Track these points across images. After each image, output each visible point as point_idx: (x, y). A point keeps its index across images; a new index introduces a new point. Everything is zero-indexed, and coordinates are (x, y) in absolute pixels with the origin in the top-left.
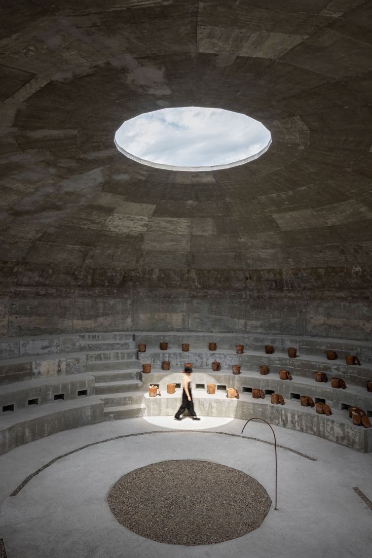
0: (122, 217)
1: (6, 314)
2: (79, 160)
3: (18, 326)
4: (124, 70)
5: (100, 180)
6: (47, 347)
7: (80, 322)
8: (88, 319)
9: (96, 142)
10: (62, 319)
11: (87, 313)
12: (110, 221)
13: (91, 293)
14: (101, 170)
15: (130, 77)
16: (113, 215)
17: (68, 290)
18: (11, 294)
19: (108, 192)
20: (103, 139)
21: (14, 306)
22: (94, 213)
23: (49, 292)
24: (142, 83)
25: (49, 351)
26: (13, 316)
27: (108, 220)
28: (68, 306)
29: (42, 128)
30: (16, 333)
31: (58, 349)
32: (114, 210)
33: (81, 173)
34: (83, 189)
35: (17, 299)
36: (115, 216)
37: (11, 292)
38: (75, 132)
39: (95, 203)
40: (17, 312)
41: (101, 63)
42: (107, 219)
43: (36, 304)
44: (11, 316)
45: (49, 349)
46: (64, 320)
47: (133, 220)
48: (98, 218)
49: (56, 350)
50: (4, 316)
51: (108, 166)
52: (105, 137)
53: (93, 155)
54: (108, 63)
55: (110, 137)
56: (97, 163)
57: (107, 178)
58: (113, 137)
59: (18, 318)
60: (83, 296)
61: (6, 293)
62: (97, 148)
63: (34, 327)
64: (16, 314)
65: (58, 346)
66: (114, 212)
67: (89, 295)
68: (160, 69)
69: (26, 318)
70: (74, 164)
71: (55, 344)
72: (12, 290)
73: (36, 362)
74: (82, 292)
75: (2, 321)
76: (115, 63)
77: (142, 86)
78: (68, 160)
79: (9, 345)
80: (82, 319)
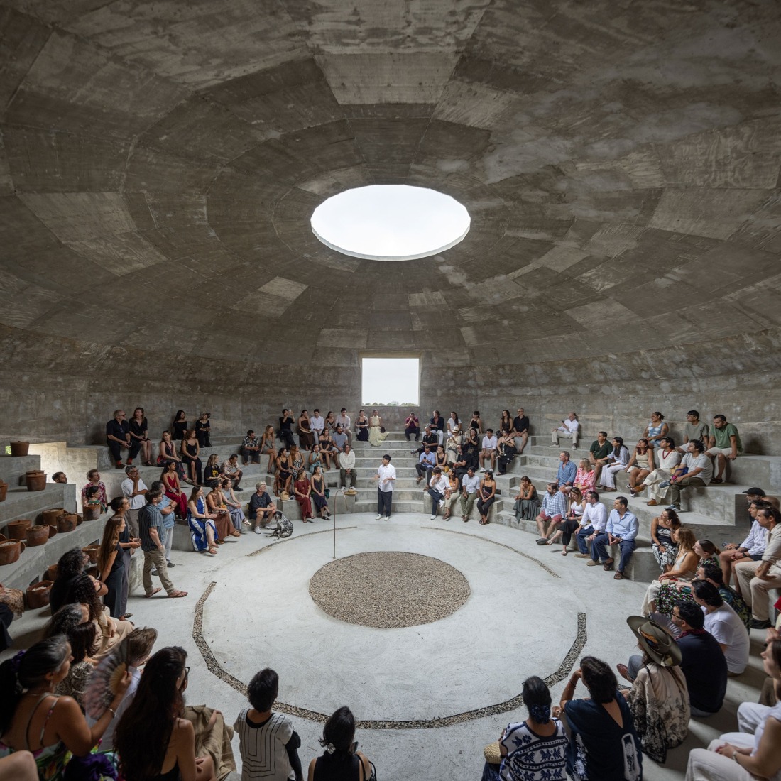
0: (423, 39)
2: (516, 198)
4: (468, 280)
5: (491, 161)
9: (489, 220)
12: (468, 12)
14: (487, 179)
15: (465, 277)
16: (458, 43)
19: (478, 129)
20: (482, 222)
22: (525, 59)
24: (458, 274)
27: (477, 15)
29: (534, 241)
32: (457, 68)
33: (521, 175)
34: (529, 141)
36: (449, 40)
38: (507, 233)
39: (515, 96)
41: (479, 284)
42: (481, 24)
47: (375, 32)
48: (519, 30)
51: (476, 185)
52: (480, 224)
53: (495, 203)
54: (476, 283)
55: (475, 224)
56: (491, 192)
57: (478, 165)
58: (472, 223)
62: (489, 212)
66: (455, 60)
68: (452, 283)
70: (526, 193)
76: (473, 284)
77: (457, 271)
78: (530, 200)
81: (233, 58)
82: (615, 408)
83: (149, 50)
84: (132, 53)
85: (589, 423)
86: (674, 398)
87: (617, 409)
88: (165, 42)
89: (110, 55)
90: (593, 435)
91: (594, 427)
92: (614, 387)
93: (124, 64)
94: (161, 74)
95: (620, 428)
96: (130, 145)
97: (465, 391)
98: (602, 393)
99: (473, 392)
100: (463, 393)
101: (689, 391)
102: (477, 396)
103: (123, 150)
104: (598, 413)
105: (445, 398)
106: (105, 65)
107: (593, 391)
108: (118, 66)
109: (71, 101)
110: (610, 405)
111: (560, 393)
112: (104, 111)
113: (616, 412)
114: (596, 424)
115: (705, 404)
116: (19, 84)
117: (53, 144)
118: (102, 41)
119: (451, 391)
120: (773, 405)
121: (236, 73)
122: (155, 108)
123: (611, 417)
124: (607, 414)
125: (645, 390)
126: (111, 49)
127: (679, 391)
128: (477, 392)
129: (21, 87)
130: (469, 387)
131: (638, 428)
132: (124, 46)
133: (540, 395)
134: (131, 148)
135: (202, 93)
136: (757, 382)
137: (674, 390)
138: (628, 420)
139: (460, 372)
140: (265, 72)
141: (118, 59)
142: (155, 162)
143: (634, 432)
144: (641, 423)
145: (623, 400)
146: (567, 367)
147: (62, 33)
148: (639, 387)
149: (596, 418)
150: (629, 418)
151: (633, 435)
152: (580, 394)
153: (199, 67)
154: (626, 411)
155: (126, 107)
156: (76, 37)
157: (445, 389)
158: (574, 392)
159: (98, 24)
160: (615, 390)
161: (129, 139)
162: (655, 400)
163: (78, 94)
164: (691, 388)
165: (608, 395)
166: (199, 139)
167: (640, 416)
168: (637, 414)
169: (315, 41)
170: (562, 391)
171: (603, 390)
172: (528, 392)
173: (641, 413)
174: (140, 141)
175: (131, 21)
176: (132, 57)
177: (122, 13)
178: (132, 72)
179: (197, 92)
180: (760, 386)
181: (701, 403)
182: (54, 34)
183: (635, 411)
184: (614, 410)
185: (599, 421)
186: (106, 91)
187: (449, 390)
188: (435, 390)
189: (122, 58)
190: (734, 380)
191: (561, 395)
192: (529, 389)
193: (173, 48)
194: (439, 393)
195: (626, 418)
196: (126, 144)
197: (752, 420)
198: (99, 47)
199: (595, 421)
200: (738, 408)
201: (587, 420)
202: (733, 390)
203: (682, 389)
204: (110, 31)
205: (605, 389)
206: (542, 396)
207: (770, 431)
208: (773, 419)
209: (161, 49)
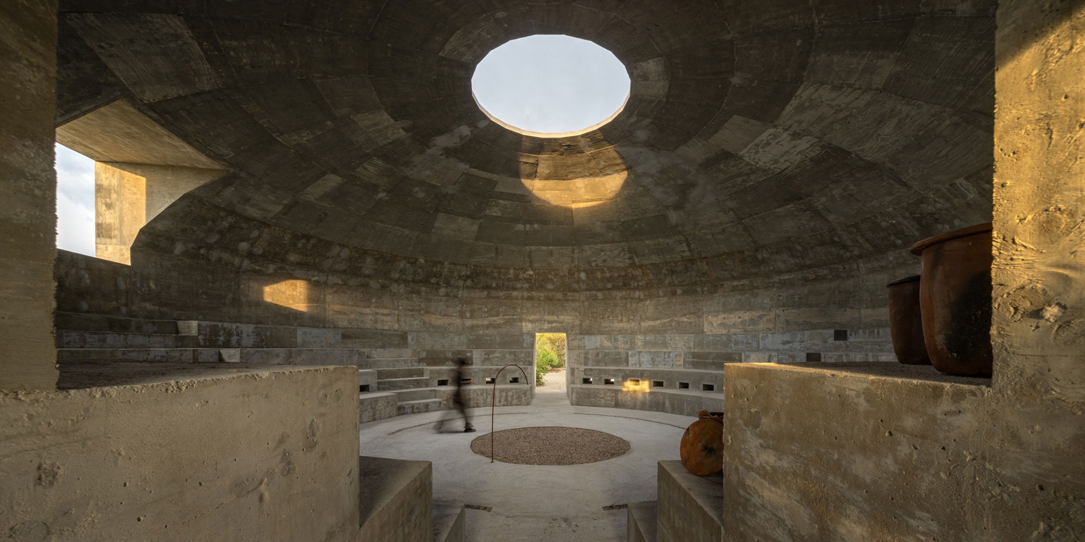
1: (773, 308)
3: (786, 320)
6: (788, 342)
7: (870, 311)
8: (881, 307)
10: (843, 309)
11: (881, 297)
13: (883, 263)
17: (847, 266)
18: (777, 285)
21: (781, 298)
23: (820, 274)
25: (791, 347)
26: (780, 309)
28: (852, 290)
30: (783, 328)
31: (802, 346)
35: (784, 289)
37: (776, 283)
40: (784, 304)
43: (806, 292)
44: (778, 309)
45: (791, 344)
46: (845, 311)
49: (800, 346)
50: (770, 310)
59: (785, 311)
60: (873, 271)
61: (770, 285)
63: (804, 321)
64: (783, 307)
65: (802, 342)
67: (882, 267)
69: (794, 311)
71: (798, 339)
72: (776, 280)
73: (745, 354)
74: (869, 266)
75: (768, 315)
79: (746, 337)
80: (874, 307)
81: (801, 109)
82: (400, 304)
83: (838, 96)
84: (844, 92)
85: (379, 317)
86: (446, 300)
87: (402, 306)
88: (834, 103)
89: (854, 86)
90: (382, 328)
91: (383, 321)
92: (402, 286)
93: (846, 84)
94: (826, 86)
95: (405, 322)
96: (819, 23)
97: (226, 256)
98: (390, 290)
99: (237, 261)
100: (220, 260)
101: (455, 297)
102: (240, 268)
103: (822, 17)
104: (386, 308)
105: (187, 261)
106: (855, 81)
107: (383, 287)
108: (849, 82)
109: (870, 53)
110: (396, 301)
111: (350, 284)
112: (848, 51)
113: (400, 307)
114: (384, 318)
115: (465, 306)
116: (900, 56)
117: (880, 7)
118: (859, 92)
119: (202, 251)
120: (504, 308)
121: (794, 102)
122: (818, 64)
123: (397, 312)
124: (394, 309)
125: (427, 292)
126: (855, 90)
127: (450, 296)
128: (242, 262)
129: (899, 54)
130: (235, 252)
131: (420, 322)
132: (850, 94)
133: (326, 283)
134: (816, 21)
135: (799, 83)
136: (498, 295)
137: (447, 295)
138: (412, 315)
139: (243, 225)
140: (783, 109)
141: (850, 86)
142: (790, 16)
143: (417, 325)
144: (423, 318)
145: (407, 298)
146: (377, 259)
147: (877, 89)
148: (423, 289)
149: (384, 313)
150: (412, 313)
151: (416, 327)
152: (371, 288)
153: (812, 98)
154: (410, 308)
155: (836, 58)
156: (871, 90)
157: (193, 245)
158: (366, 285)
159: (863, 99)
160: (402, 289)
161: (822, 30)
162: (433, 300)
163: (866, 59)
164: (458, 295)
165: (394, 293)
166: (776, 54)
167: (422, 312)
168: (420, 311)
169: (780, 130)
170: (353, 282)
171: (392, 288)
172: (313, 276)
173: (422, 309)
174: (813, 30)
175: (850, 106)
176: (844, 90)
177: (855, 108)
178: (841, 82)
179: (802, 82)
180: (498, 297)
181: (463, 305)
182: (880, 87)
183: (418, 308)
184: (399, 306)
185: (388, 315)
186: (851, 66)
187: (200, 248)
188: (172, 241)
189: (848, 87)
190: (486, 293)
191: (351, 286)
192: (316, 273)
193: (829, 103)
194: (179, 248)
195: (410, 313)
196: (822, 23)
197: (494, 316)
198: (860, 89)
199: (384, 315)
200: (486, 309)
201: (377, 313)
202: (483, 299)
203: (452, 295)
204: (857, 98)
205: (394, 287)
206: (327, 284)
207: (502, 322)
208: (504, 315)
209: (833, 100)
